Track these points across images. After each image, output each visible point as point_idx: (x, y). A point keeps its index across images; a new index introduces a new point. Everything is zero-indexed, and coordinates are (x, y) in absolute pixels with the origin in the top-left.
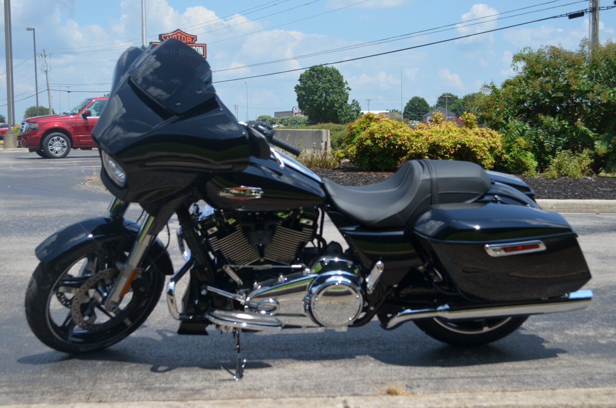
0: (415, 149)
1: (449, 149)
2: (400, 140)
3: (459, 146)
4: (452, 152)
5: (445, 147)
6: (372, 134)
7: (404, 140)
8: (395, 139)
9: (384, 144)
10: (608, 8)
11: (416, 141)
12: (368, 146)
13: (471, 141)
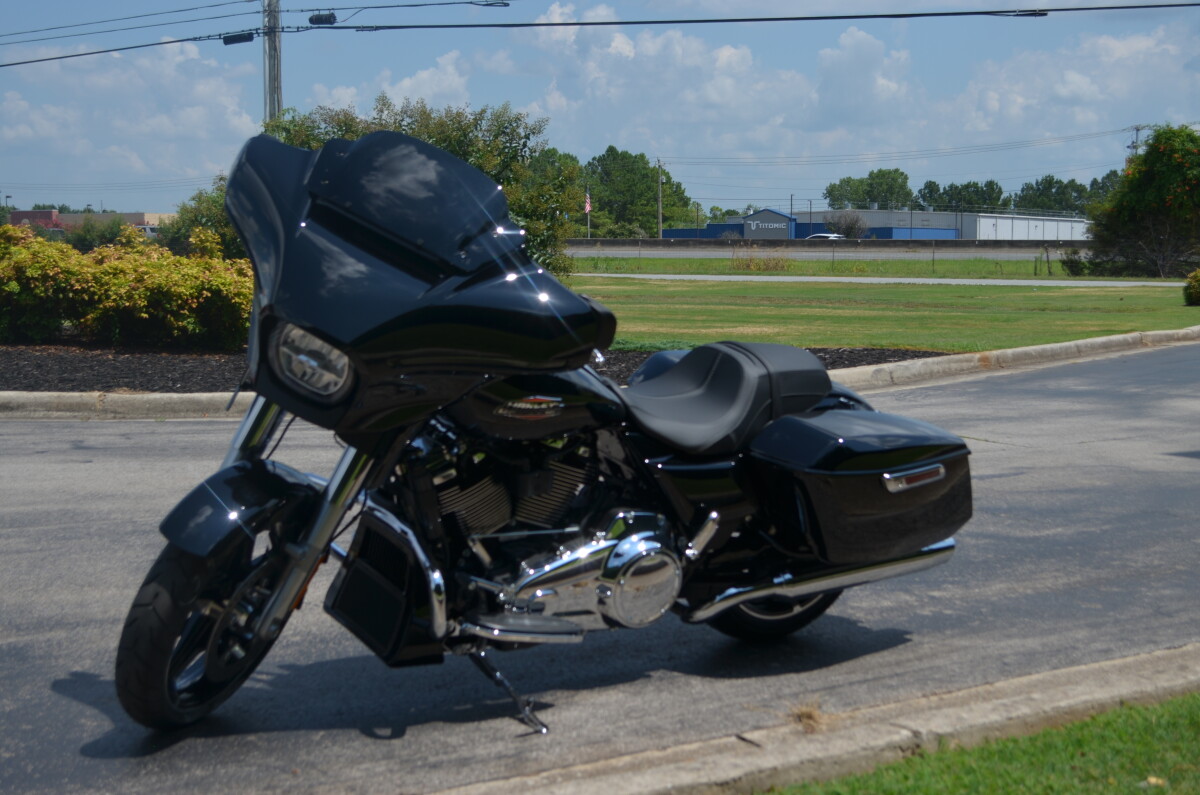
0: (114, 300)
1: (187, 299)
2: (78, 281)
3: (206, 293)
4: (194, 306)
5: (179, 296)
6: (19, 271)
7: (87, 282)
8: (67, 280)
9: (46, 290)
10: (298, 29)
11: (115, 284)
12: (11, 294)
13: (230, 284)
